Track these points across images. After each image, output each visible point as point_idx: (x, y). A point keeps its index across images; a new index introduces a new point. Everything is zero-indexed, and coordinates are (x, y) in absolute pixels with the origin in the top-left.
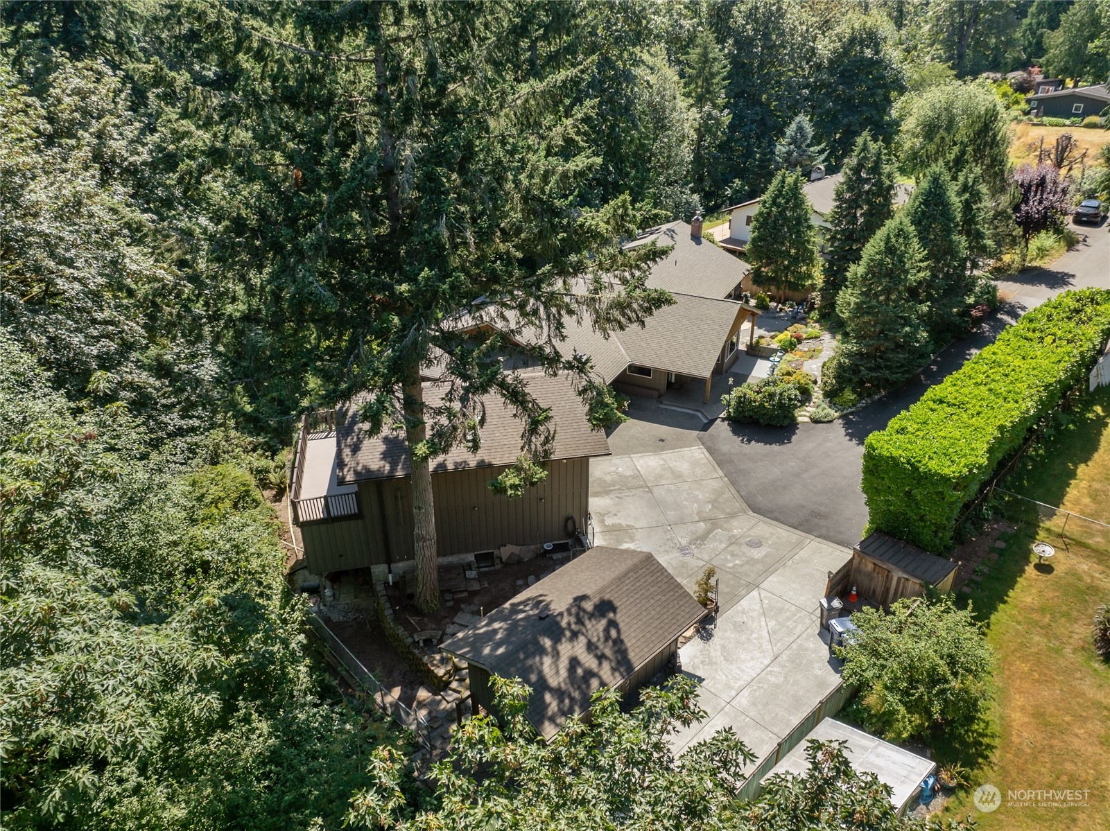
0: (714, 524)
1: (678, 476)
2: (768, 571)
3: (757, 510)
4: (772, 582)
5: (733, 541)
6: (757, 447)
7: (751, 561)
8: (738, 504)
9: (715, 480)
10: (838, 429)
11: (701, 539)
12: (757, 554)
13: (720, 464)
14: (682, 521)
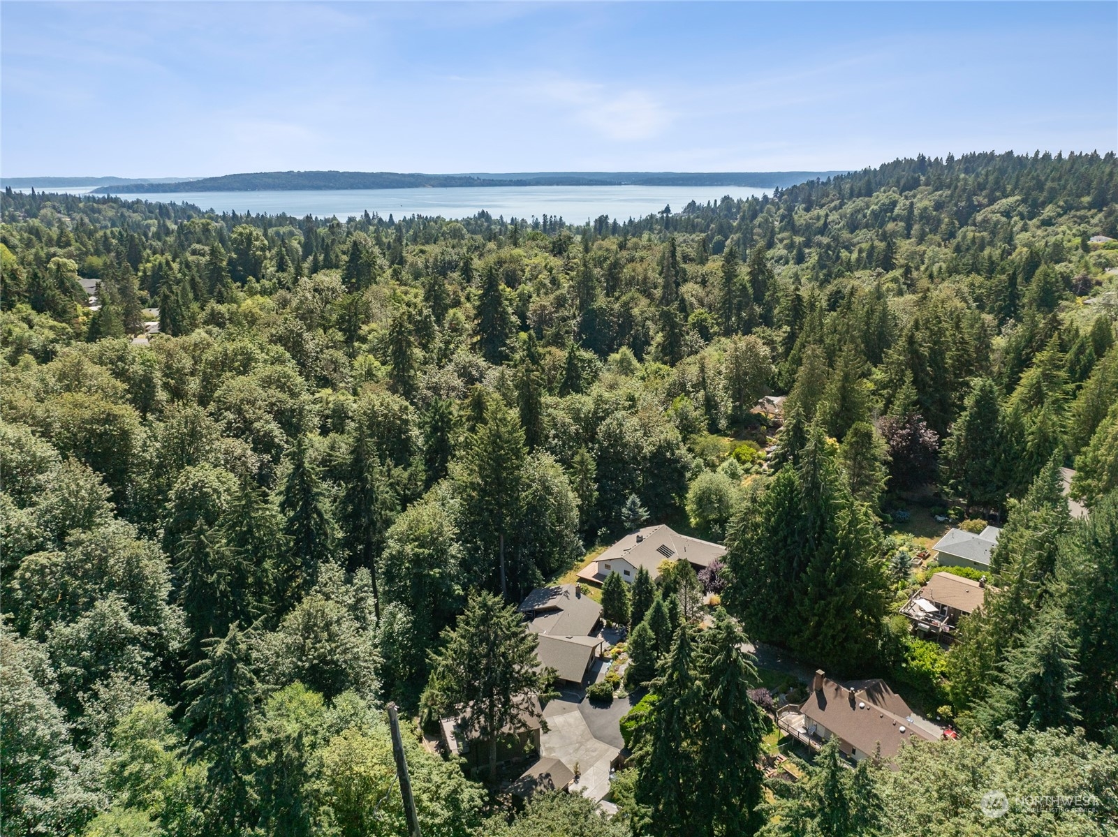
0: (581, 744)
1: (570, 725)
2: (597, 761)
3: (596, 737)
4: (598, 764)
5: (587, 750)
6: (598, 710)
7: (592, 757)
8: (590, 735)
9: (583, 726)
10: (627, 701)
11: (577, 750)
12: (594, 754)
13: (585, 718)
14: (571, 744)
